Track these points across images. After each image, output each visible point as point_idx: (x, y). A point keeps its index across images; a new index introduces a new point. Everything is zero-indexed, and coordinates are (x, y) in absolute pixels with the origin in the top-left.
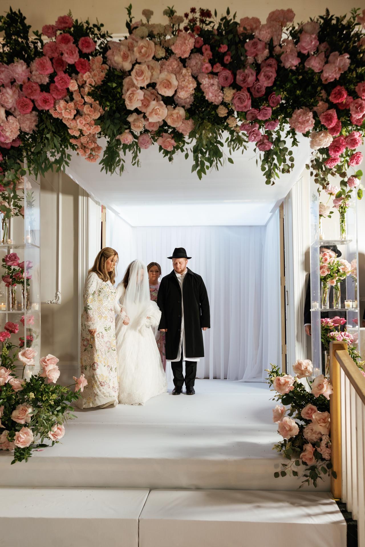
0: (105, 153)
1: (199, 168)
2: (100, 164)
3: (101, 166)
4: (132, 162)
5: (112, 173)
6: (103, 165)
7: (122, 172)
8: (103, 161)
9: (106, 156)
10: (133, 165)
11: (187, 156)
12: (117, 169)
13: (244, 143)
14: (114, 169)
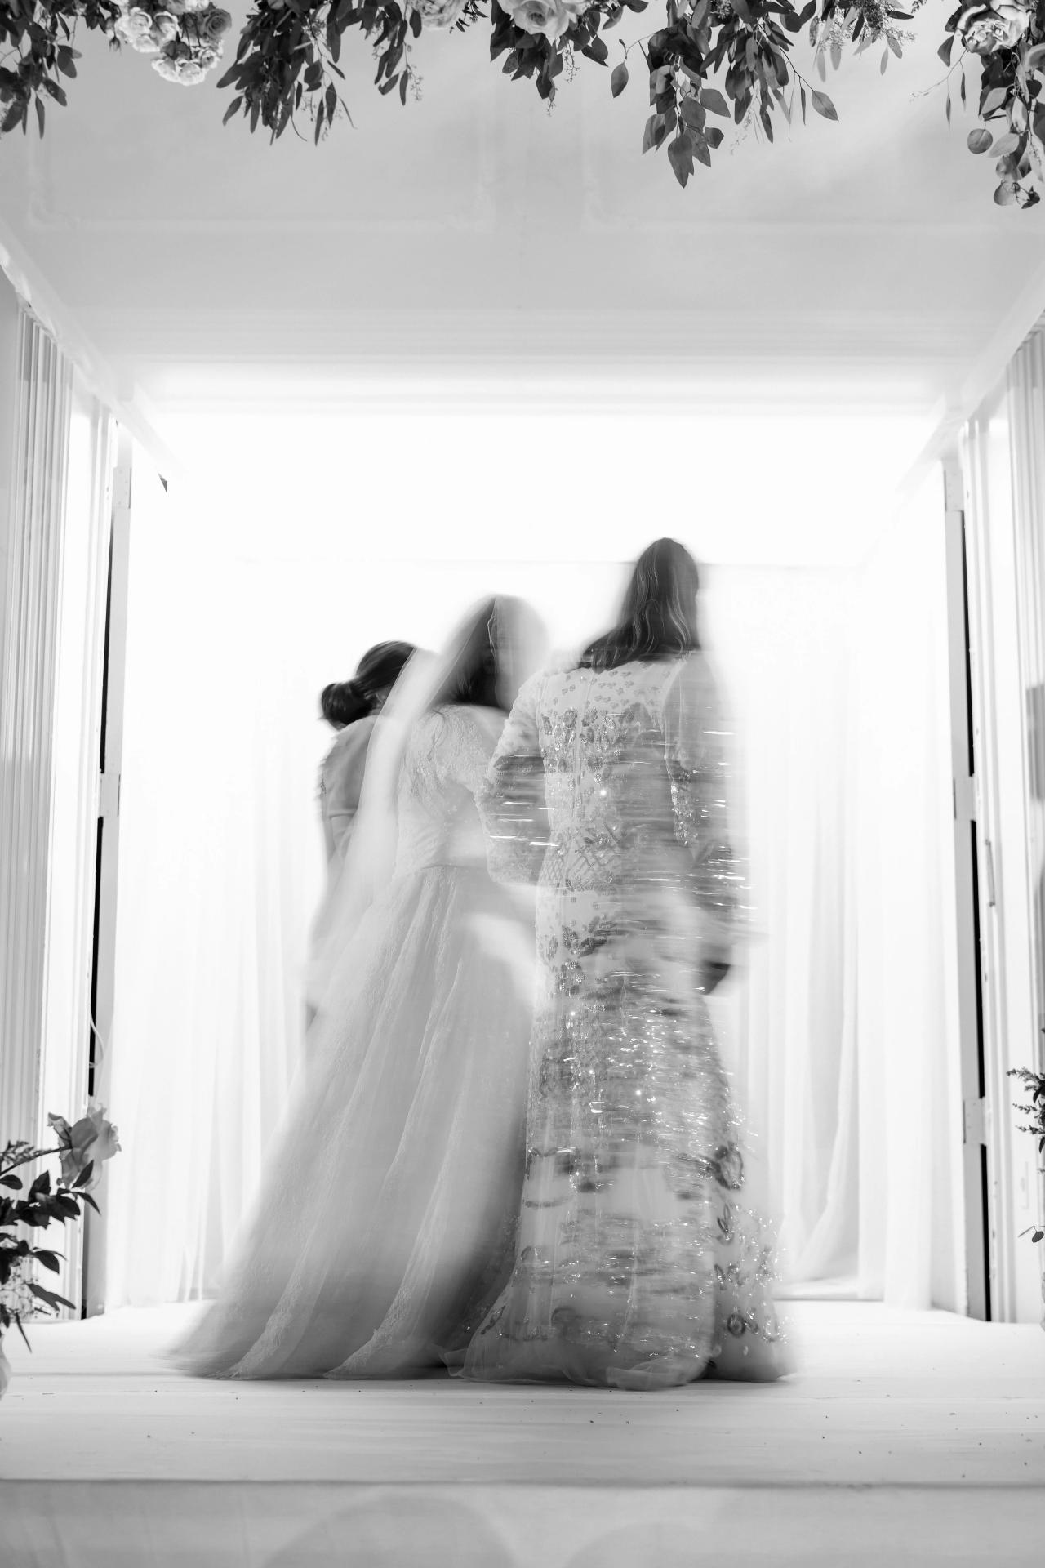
0: (248, 37)
1: (673, 136)
2: (222, 84)
3: (232, 92)
4: (377, 80)
5: (278, 131)
6: (238, 88)
7: (325, 124)
8: (235, 72)
9: (253, 49)
10: (384, 90)
11: (619, 83)
12: (303, 117)
13: (890, 23)
14: (287, 113)
